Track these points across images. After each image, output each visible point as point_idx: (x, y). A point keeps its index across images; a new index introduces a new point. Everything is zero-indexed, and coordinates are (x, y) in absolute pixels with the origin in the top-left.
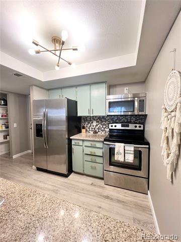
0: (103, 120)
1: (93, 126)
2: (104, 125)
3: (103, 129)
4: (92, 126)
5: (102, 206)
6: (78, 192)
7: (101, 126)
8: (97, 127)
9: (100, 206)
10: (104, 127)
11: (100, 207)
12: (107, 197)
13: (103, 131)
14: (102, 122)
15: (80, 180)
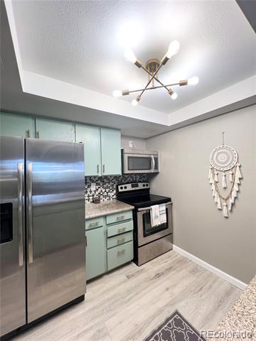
0: (105, 181)
1: (91, 192)
2: (107, 187)
3: (106, 194)
4: (89, 193)
5: (167, 286)
6: (130, 299)
7: (104, 190)
8: (97, 193)
9: (165, 288)
10: (107, 190)
11: (167, 289)
12: (158, 276)
13: (105, 197)
14: (104, 183)
15: (108, 286)
